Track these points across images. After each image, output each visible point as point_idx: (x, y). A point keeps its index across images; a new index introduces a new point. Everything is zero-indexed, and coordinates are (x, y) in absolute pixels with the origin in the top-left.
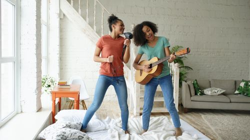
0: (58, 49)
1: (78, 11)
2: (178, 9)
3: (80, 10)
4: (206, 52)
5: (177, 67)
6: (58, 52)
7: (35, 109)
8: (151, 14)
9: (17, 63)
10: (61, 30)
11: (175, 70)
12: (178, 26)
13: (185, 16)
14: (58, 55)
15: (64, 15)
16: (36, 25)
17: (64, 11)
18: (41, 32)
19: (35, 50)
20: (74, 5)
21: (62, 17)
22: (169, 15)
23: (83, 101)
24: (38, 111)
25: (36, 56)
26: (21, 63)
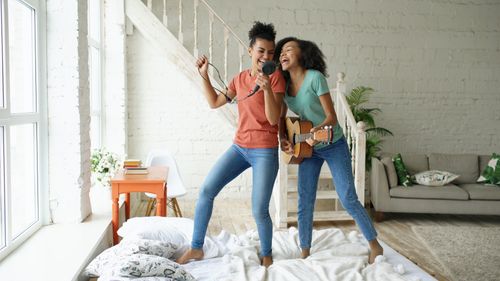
0: (123, 97)
1: (161, 20)
2: (362, 13)
3: (165, 18)
4: (420, 98)
5: (360, 131)
6: (123, 103)
7: (79, 216)
8: (309, 22)
9: (42, 125)
10: (129, 59)
11: (357, 136)
12: (363, 47)
13: (377, 27)
14: (124, 109)
15: (134, 27)
16: (79, 48)
17: (134, 20)
18: (89, 63)
19: (77, 99)
20: (153, 7)
21: (131, 32)
22: (343, 25)
23: (174, 200)
24: (83, 221)
25: (78, 111)
26: (48, 124)
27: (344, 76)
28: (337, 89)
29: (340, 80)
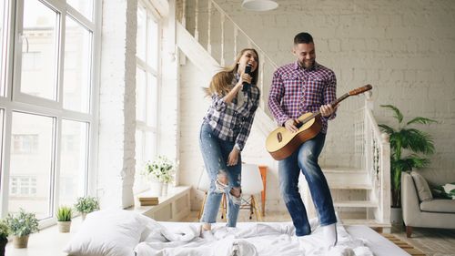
0: (175, 117)
1: (206, 49)
2: (391, 40)
3: (209, 47)
5: (384, 141)
6: (175, 122)
8: (341, 50)
9: (94, 124)
10: (182, 85)
11: (381, 146)
12: (393, 71)
13: (407, 52)
14: (175, 128)
15: (187, 58)
16: (126, 62)
17: (186, 52)
19: (123, 104)
20: (199, 38)
22: (374, 51)
24: (125, 209)
25: (122, 113)
26: (99, 124)
28: (366, 107)
29: (368, 98)
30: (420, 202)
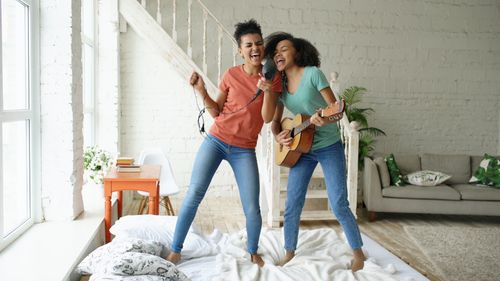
0: (116, 94)
1: (155, 18)
2: (356, 13)
3: (159, 16)
4: (413, 99)
5: (353, 130)
6: (116, 100)
7: (71, 213)
8: (303, 22)
9: (34, 121)
10: (123, 56)
11: (350, 135)
12: (356, 47)
13: (371, 27)
14: (116, 106)
15: (128, 25)
16: (72, 45)
17: (129, 18)
18: (83, 60)
19: (71, 97)
20: (147, 4)
21: (124, 29)
22: (337, 25)
23: (166, 199)
24: (76, 219)
25: (70, 108)
26: (41, 121)
27: (337, 76)
29: (333, 80)
30: (382, 188)
